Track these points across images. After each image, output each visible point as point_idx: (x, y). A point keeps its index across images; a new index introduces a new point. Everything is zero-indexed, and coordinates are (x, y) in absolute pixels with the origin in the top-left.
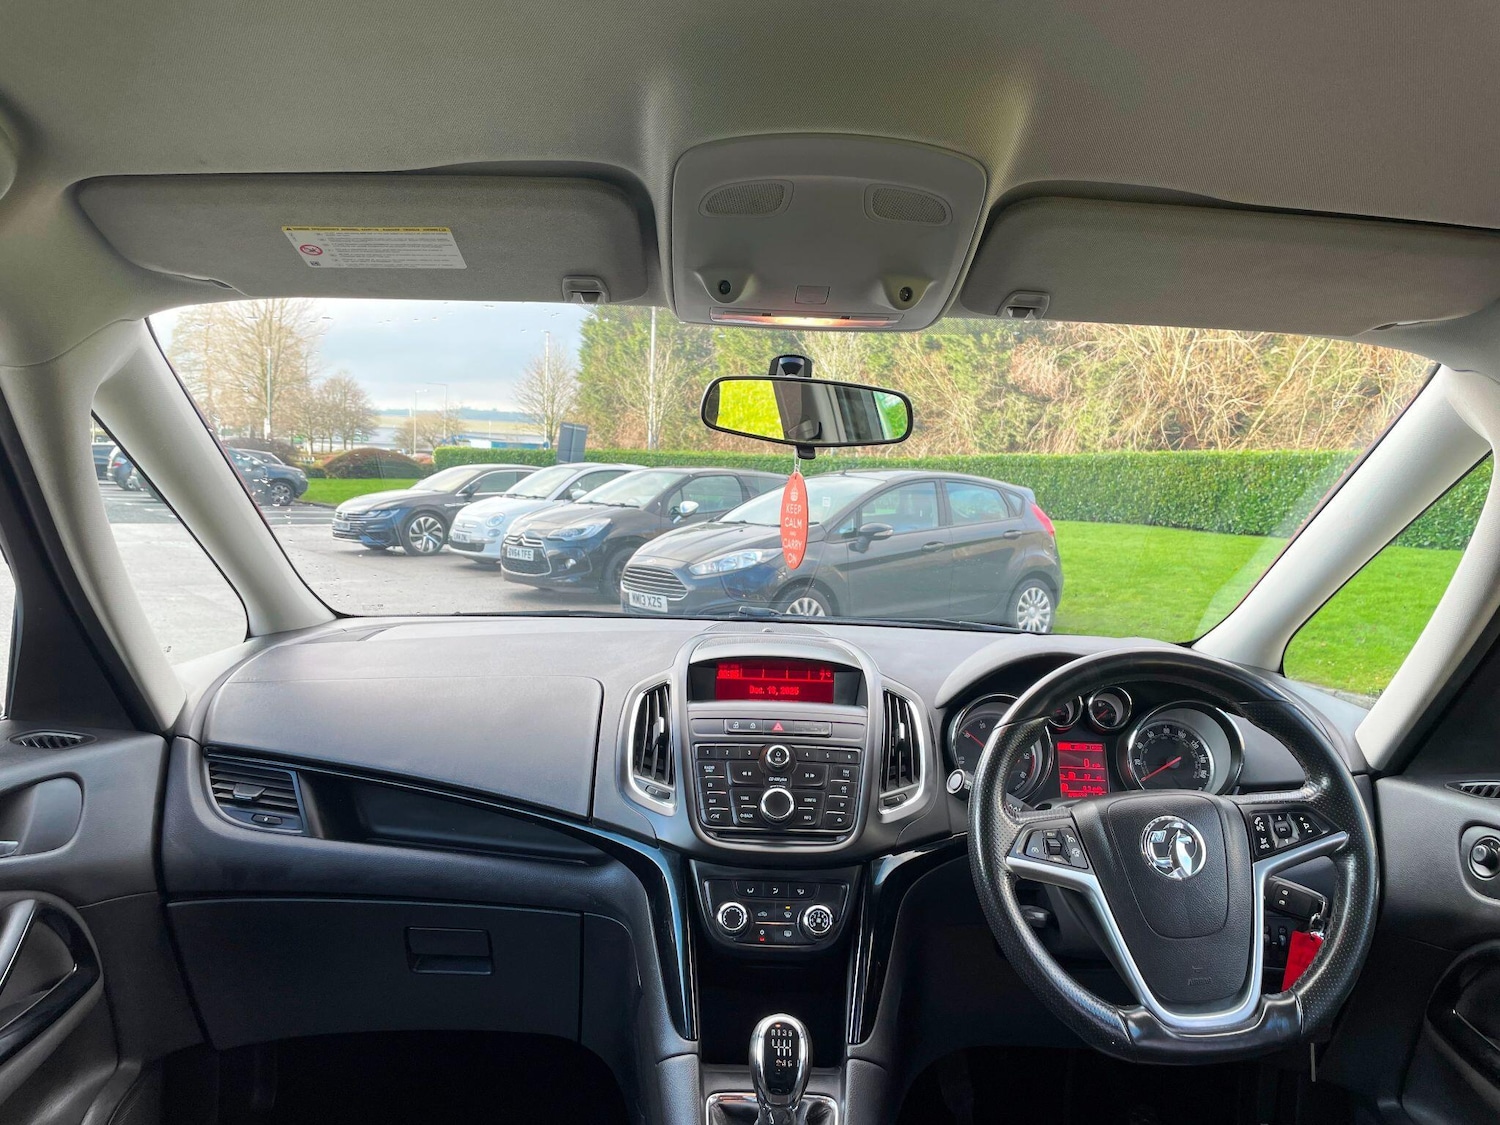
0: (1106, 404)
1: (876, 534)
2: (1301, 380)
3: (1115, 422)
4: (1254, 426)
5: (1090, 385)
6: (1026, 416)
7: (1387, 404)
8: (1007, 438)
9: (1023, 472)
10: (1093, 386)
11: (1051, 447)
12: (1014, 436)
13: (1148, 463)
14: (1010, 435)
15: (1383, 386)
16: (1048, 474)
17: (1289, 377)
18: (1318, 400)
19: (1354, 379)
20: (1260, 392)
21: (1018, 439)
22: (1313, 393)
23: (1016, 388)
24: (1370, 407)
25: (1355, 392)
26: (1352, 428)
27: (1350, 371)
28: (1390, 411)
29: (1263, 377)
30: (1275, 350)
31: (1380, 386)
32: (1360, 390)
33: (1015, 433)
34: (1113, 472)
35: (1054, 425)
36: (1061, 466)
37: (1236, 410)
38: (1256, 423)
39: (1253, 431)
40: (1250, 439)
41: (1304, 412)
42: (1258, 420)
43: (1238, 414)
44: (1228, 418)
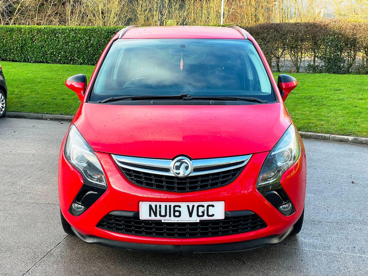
37: (8, 3)
38: (17, 10)
39: (16, 14)
40: (15, 18)
41: (37, 6)
42: (18, 9)
43: (9, 5)
44: (5, 7)
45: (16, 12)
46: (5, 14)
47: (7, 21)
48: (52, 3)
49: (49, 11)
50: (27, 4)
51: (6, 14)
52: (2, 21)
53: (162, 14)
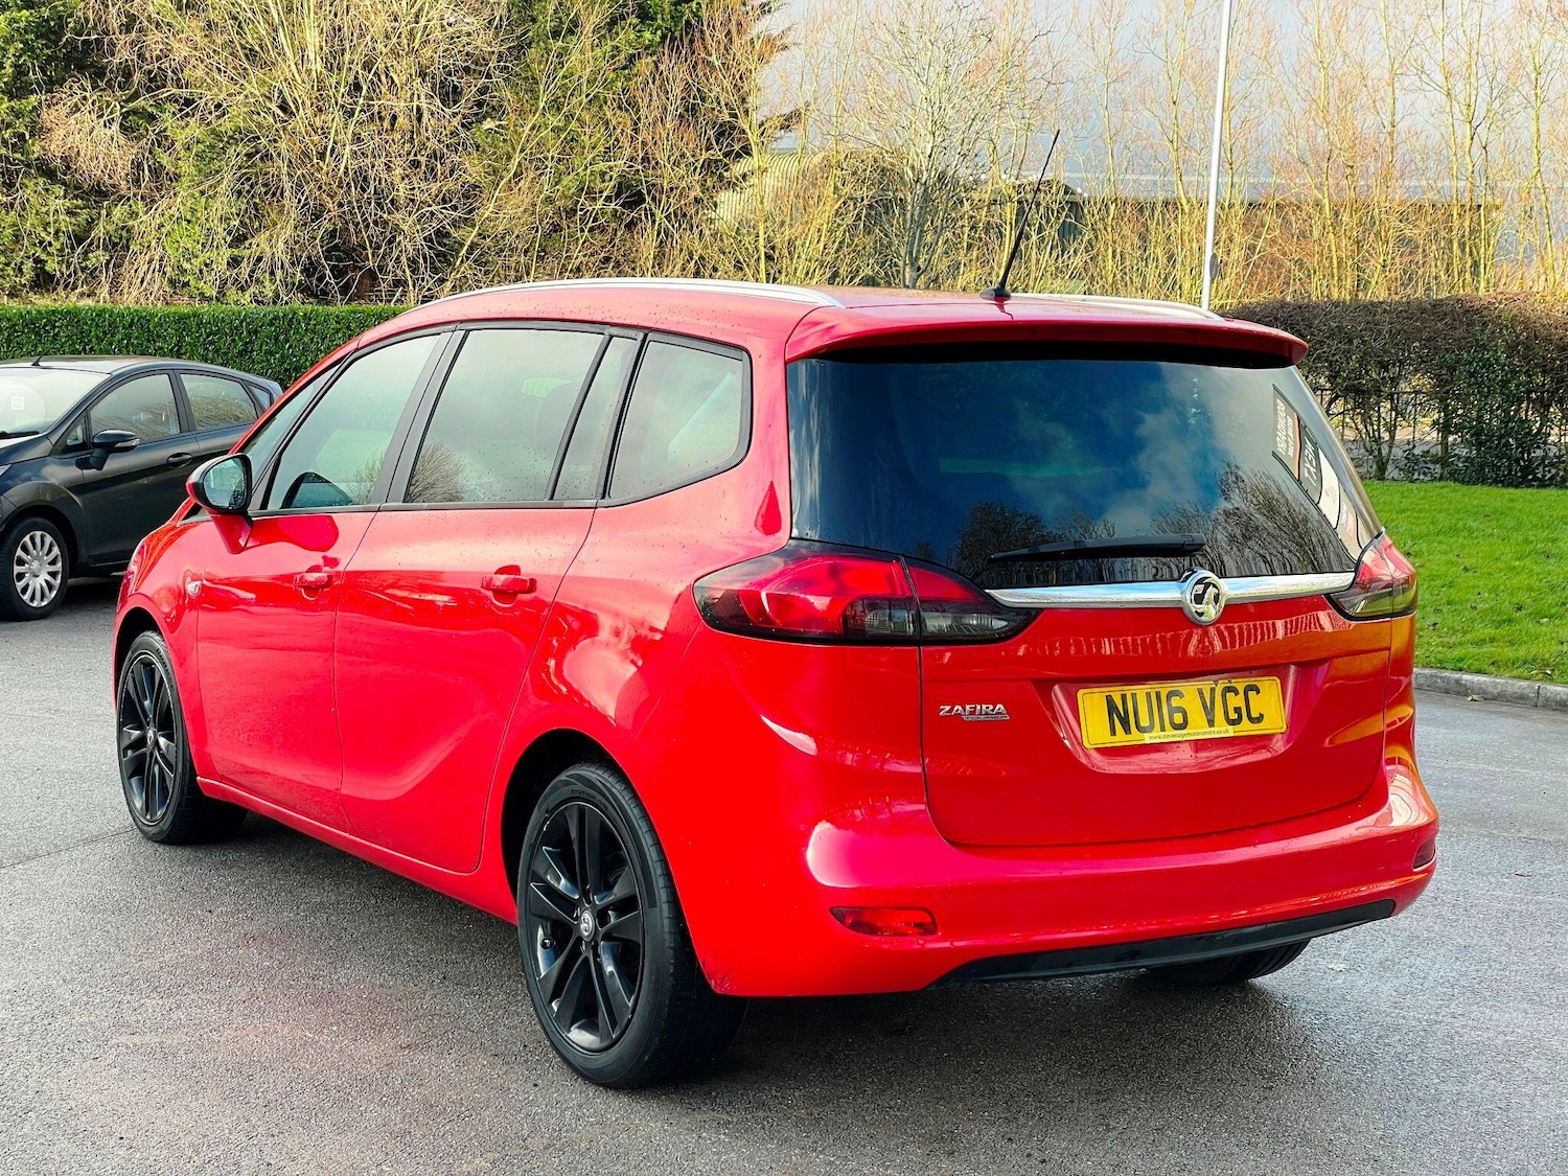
0: (220, 205)
1: (119, 445)
2: (531, 175)
3: (239, 240)
4: (464, 251)
5: (187, 167)
6: (66, 223)
7: (654, 222)
8: (30, 264)
9: (118, 337)
10: (193, 170)
11: (115, 285)
12: (44, 262)
13: (334, 325)
14: (37, 261)
15: (649, 193)
16: (165, 341)
17: (513, 169)
18: (558, 212)
19: (607, 177)
20: (471, 192)
21: (51, 266)
22: (549, 200)
23: (47, 171)
24: (631, 226)
25: (608, 199)
26: (607, 260)
27: (602, 166)
28: (658, 235)
29: (473, 169)
30: (488, 124)
31: (645, 192)
32: (618, 196)
33: (44, 257)
34: (276, 339)
35: (119, 246)
36: (187, 329)
37: (434, 225)
38: (466, 248)
39: (462, 261)
40: (458, 276)
41: (537, 231)
42: (469, 243)
43: (438, 233)
44: (425, 239)
45: (461, 254)
46: (421, 261)
47: (429, 289)
48: (590, 225)
49: (578, 250)
50: (501, 228)
51: (425, 262)
52: (411, 287)
53: (916, 266)
